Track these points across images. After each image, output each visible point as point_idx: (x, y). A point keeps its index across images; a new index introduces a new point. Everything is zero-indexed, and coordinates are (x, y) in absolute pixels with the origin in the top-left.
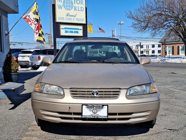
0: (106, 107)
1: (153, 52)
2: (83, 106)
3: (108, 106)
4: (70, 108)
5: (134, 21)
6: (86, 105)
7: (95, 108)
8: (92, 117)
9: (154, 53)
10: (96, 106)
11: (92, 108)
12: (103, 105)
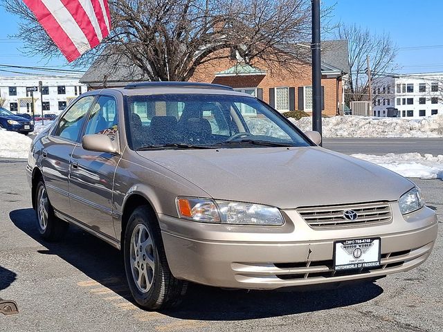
0: (376, 242)
1: (46, 106)
2: (337, 244)
3: (379, 239)
4: (310, 252)
5: (26, 22)
6: (342, 242)
7: (358, 247)
8: (352, 266)
9: (48, 109)
10: (361, 241)
11: (353, 247)
12: (373, 239)
